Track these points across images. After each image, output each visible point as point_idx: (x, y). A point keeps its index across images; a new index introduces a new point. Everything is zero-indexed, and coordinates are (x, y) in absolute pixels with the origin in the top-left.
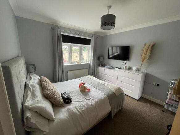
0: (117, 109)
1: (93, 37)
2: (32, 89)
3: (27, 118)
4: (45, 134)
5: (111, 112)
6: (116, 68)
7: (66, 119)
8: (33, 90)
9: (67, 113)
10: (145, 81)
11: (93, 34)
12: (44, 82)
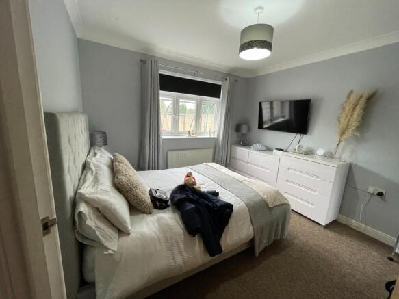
0: (269, 237)
1: (226, 79)
2: (94, 172)
3: (80, 214)
4: (110, 254)
5: (252, 241)
6: (277, 149)
7: (154, 235)
8: (97, 173)
9: (157, 225)
10: (346, 183)
11: (227, 74)
12: (119, 162)
